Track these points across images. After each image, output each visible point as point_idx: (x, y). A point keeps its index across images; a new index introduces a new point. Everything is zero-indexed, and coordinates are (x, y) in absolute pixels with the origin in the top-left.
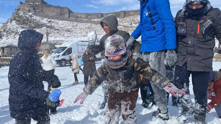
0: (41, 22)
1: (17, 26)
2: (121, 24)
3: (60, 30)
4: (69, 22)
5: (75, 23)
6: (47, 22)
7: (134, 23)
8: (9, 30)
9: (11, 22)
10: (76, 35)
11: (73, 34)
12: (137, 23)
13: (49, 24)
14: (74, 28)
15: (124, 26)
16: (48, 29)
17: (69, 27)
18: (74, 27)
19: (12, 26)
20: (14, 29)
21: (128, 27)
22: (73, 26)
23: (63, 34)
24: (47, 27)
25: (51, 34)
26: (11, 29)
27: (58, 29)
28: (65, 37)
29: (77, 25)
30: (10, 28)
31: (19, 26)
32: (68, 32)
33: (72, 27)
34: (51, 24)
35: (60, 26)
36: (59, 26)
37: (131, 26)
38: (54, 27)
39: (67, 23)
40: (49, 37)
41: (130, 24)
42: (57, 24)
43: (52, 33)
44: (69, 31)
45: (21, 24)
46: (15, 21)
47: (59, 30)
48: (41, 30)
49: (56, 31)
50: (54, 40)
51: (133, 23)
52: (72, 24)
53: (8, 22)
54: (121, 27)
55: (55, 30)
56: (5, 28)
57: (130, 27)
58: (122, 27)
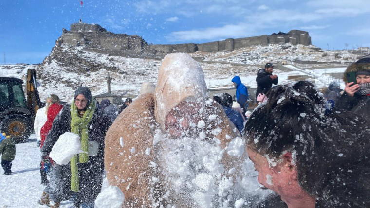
0: (97, 60)
1: (59, 68)
2: (228, 61)
3: (128, 73)
4: (142, 60)
5: (152, 62)
6: (108, 61)
7: (249, 59)
8: (46, 75)
9: (50, 62)
10: (154, 81)
11: (150, 79)
12: (254, 59)
13: (110, 65)
14: (151, 70)
15: (232, 64)
16: (109, 72)
17: (143, 68)
18: (151, 68)
19: (52, 68)
20: (55, 74)
21: (239, 65)
22: (149, 67)
23: (133, 80)
24: (108, 69)
25: (114, 80)
26: (51, 74)
27: (125, 71)
28: (137, 85)
29: (155, 65)
30: (48, 72)
31: (63, 69)
32: (142, 77)
33: (147, 68)
34: (114, 64)
35: (129, 68)
36: (127, 66)
37: (244, 63)
38: (118, 69)
39: (140, 62)
40: (111, 86)
41: (243, 61)
42: (124, 63)
43: (116, 79)
44: (143, 75)
45: (66, 66)
46: (56, 61)
47: (126, 73)
48: (99, 73)
49: (122, 76)
50: (119, 89)
51: (247, 59)
52: (147, 63)
53: (45, 63)
54: (228, 65)
55: (121, 73)
56: (41, 72)
57: (242, 65)
58: (230, 65)
